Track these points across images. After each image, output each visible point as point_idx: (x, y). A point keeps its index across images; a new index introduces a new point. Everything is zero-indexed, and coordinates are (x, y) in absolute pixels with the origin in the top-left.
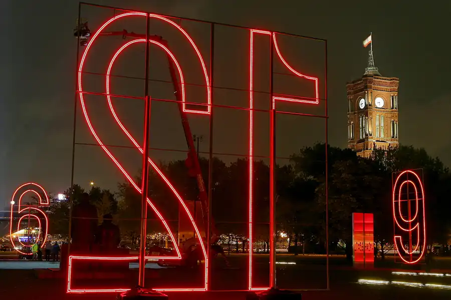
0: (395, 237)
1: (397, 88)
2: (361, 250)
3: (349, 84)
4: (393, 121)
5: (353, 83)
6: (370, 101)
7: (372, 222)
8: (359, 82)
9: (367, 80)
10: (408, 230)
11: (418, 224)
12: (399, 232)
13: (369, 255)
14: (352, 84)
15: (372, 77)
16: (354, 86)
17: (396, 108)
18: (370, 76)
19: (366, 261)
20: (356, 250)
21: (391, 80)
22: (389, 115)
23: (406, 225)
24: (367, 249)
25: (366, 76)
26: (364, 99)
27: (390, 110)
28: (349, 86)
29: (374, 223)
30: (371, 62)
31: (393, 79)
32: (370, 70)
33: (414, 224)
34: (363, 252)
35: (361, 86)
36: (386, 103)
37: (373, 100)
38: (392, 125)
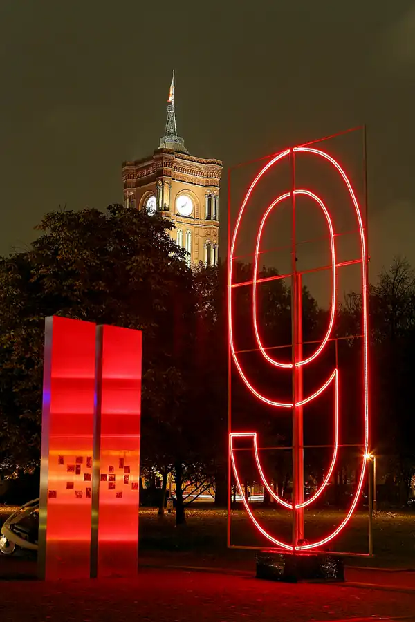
0: (232, 435)
1: (218, 180)
2: (79, 495)
3: (126, 167)
4: (209, 244)
5: (136, 164)
6: (166, 202)
7: (137, 376)
8: (147, 164)
9: (162, 159)
10: (289, 406)
11: (335, 375)
12: (251, 415)
13: (116, 514)
14: (134, 168)
15: (173, 154)
16: (137, 171)
17: (215, 219)
18: (169, 152)
19: (103, 538)
20: (53, 494)
21: (208, 163)
22: (202, 232)
23: (280, 385)
24: (111, 487)
25: (161, 151)
26: (156, 197)
27: (204, 222)
28: (127, 170)
29: (144, 381)
30: (172, 126)
31: (212, 163)
32: (169, 142)
33: (314, 376)
34: (89, 501)
35: (151, 172)
36: (197, 209)
37: (174, 198)
38: (206, 250)
